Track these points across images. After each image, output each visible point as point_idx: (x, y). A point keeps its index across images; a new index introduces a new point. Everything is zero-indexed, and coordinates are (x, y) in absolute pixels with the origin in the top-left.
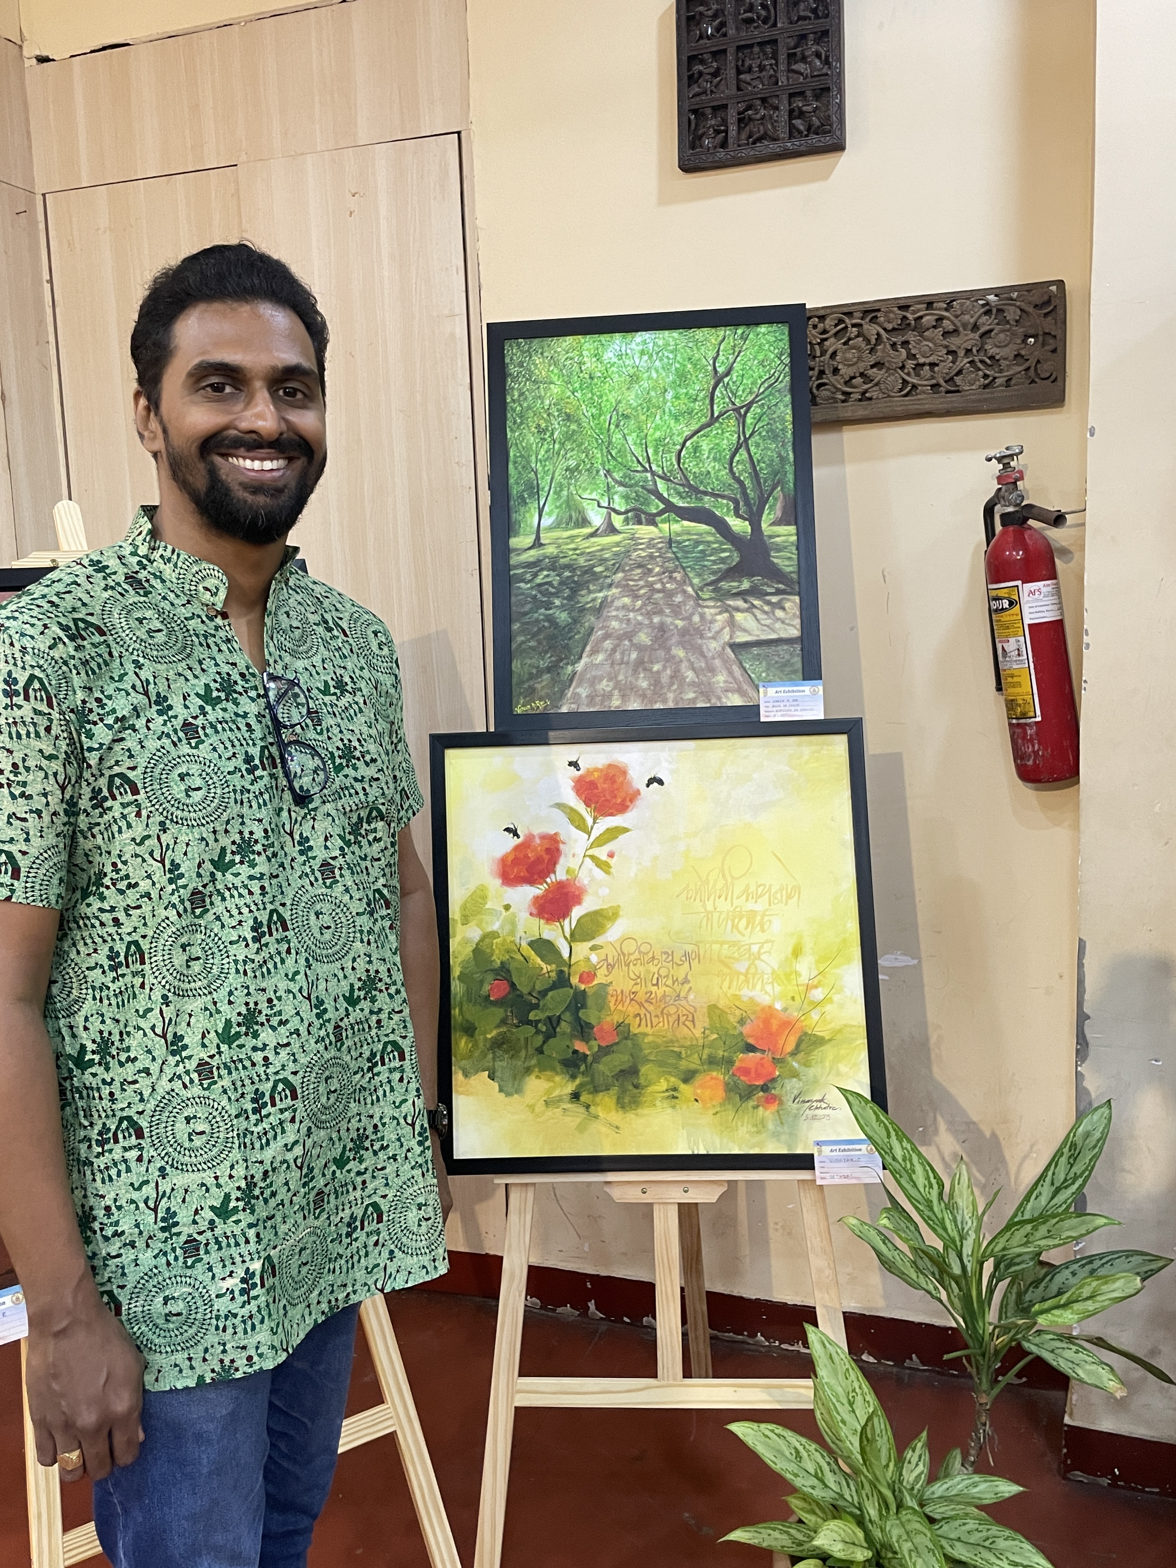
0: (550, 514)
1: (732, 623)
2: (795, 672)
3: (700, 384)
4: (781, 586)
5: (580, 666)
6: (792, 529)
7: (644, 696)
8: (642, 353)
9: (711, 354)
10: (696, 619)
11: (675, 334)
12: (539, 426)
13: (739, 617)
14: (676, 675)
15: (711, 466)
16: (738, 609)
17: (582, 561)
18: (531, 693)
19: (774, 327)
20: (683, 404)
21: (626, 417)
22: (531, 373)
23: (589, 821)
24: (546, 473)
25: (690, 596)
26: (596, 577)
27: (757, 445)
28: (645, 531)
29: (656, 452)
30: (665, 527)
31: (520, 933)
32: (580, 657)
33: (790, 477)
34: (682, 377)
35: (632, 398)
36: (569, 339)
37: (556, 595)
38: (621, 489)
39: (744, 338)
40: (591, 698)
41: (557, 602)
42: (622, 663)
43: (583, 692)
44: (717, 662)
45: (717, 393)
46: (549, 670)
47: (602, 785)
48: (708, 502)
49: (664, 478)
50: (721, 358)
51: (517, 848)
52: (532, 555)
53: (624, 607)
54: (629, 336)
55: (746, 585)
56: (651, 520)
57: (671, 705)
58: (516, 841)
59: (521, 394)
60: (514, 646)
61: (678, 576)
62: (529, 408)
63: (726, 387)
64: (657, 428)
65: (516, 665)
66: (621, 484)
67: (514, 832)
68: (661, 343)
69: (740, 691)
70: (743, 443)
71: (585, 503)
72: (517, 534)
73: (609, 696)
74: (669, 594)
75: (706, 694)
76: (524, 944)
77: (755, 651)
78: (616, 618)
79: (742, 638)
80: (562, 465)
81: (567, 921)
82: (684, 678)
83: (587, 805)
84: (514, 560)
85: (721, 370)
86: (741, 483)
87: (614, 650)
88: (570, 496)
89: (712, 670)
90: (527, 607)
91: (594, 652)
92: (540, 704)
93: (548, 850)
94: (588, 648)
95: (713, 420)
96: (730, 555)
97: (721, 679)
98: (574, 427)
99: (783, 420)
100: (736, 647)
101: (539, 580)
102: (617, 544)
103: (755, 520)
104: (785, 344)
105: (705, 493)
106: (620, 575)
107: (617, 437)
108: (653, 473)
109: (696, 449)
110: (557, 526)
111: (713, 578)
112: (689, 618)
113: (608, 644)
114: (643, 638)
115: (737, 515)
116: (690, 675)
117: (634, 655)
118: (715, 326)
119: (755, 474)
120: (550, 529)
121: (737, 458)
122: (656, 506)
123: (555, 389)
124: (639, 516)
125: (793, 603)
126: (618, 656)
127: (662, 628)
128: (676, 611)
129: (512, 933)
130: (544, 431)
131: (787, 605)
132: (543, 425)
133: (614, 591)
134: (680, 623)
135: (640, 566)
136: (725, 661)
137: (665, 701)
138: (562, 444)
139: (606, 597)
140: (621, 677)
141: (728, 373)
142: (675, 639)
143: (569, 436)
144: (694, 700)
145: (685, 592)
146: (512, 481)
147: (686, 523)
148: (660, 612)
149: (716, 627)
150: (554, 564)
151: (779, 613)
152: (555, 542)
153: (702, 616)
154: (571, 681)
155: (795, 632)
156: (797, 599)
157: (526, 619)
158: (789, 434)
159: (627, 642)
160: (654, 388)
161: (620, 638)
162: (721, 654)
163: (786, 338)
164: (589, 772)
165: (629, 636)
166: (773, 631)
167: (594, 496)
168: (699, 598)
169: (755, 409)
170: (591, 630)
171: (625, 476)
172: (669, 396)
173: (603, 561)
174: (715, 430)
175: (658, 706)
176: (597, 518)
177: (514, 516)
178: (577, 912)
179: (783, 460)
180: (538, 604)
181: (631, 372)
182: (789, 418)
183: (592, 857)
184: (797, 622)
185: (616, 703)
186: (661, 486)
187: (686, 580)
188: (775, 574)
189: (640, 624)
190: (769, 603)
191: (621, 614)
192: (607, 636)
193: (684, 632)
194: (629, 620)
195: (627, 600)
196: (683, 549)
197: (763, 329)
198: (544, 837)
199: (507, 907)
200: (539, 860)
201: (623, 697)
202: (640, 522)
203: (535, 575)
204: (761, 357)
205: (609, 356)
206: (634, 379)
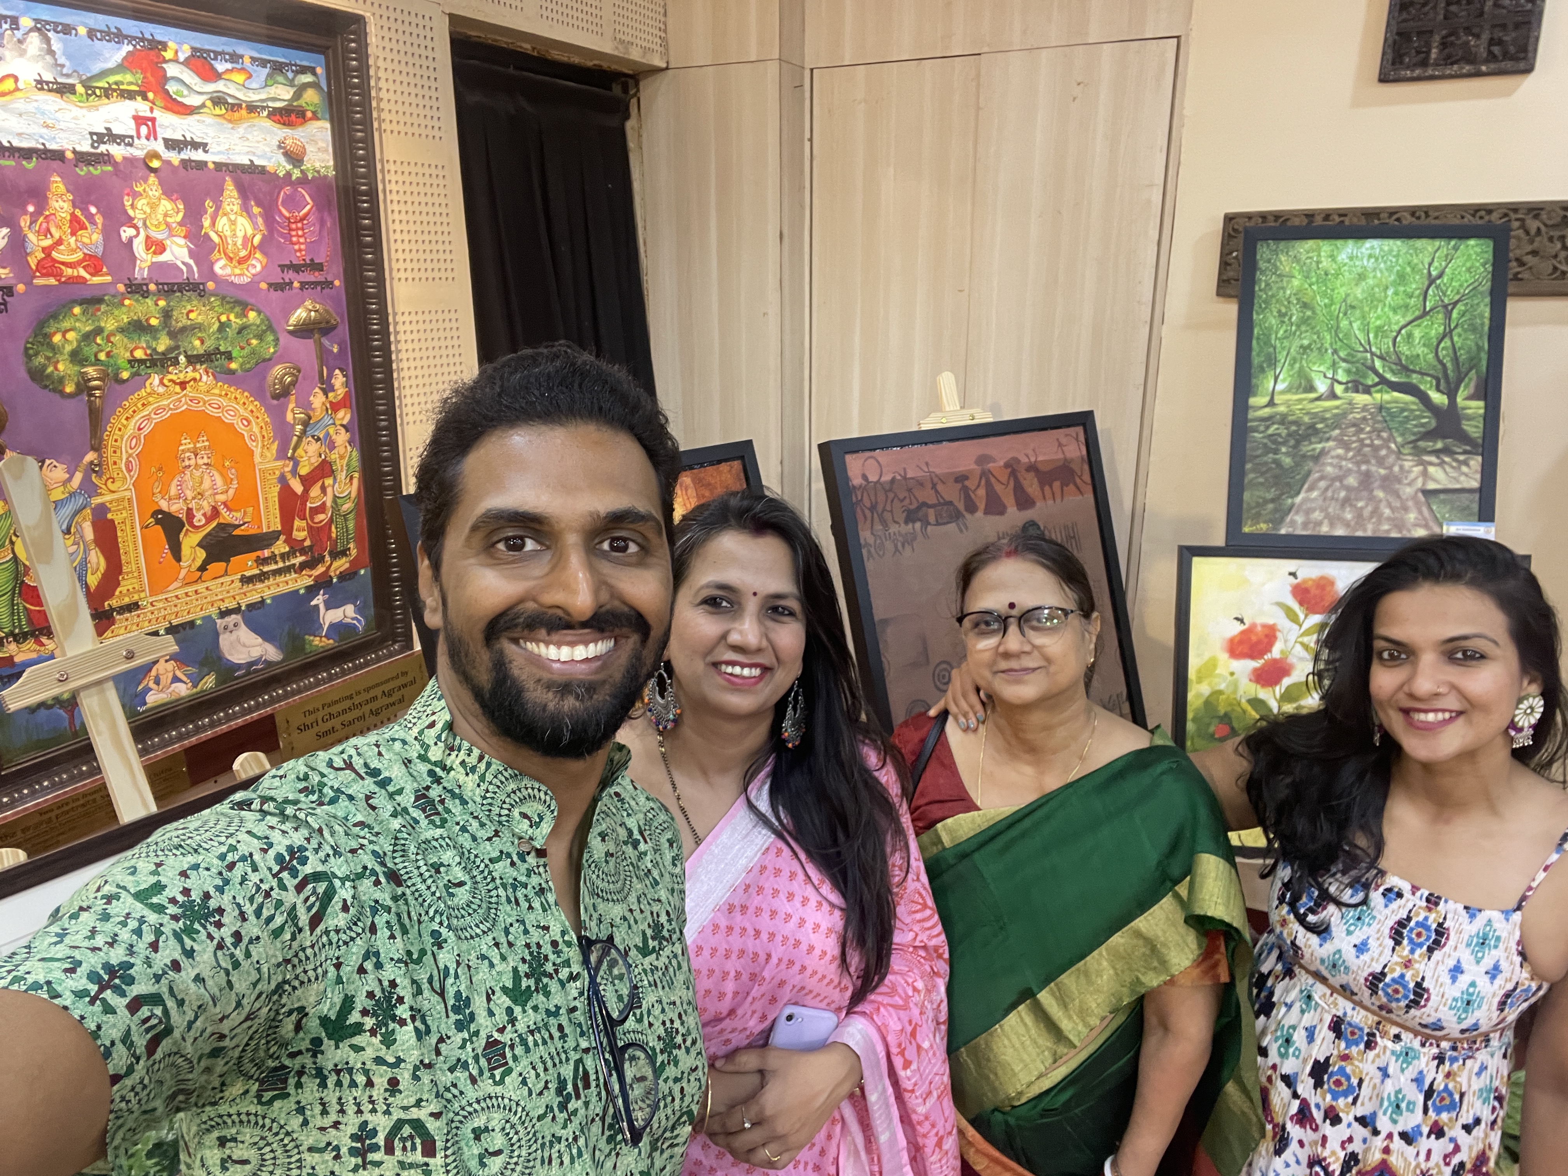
0: (1284, 380)
1: (1425, 474)
2: (1471, 514)
3: (1415, 285)
4: (1468, 448)
5: (1298, 500)
6: (1481, 404)
7: (1347, 525)
8: (1370, 256)
9: (1427, 260)
10: (1396, 469)
11: (1399, 242)
12: (1279, 311)
13: (1431, 469)
14: (1376, 512)
15: (1420, 350)
16: (1431, 464)
17: (1306, 419)
18: (1257, 518)
19: (1482, 241)
20: (1400, 300)
21: (1353, 307)
22: (1277, 268)
23: (1302, 616)
24: (1283, 348)
25: (1393, 452)
26: (1316, 432)
27: (1460, 335)
28: (1361, 399)
29: (1376, 337)
30: (1378, 396)
31: (1241, 692)
32: (1298, 493)
33: (1484, 363)
34: (1402, 278)
35: (1359, 292)
36: (1310, 244)
37: (1284, 443)
38: (1344, 365)
39: (1456, 249)
40: (1305, 525)
41: (1284, 450)
42: (1332, 498)
43: (1299, 519)
44: (1410, 503)
45: (1430, 292)
46: (1273, 501)
47: (1313, 591)
48: (1415, 378)
49: (1381, 358)
50: (1436, 264)
51: (1243, 632)
52: (1267, 411)
53: (1338, 457)
54: (1360, 242)
55: (1439, 445)
56: (1367, 390)
57: (1369, 533)
58: (1242, 628)
59: (1267, 285)
60: (1246, 481)
61: (1384, 435)
62: (1273, 296)
63: (1437, 287)
64: (1378, 318)
65: (1247, 496)
66: (1344, 360)
67: (1241, 620)
68: (1386, 248)
69: (1426, 526)
70: (1448, 333)
71: (1313, 375)
72: (1255, 395)
73: (1319, 524)
74: (1376, 449)
75: (1399, 527)
76: (1243, 701)
77: (1442, 496)
78: (1331, 464)
79: (1432, 486)
80: (1296, 343)
81: (1277, 688)
82: (1382, 514)
83: (1301, 604)
84: (1251, 414)
85: (1434, 273)
86: (1444, 365)
87: (1326, 489)
88: (1301, 368)
89: (1406, 509)
90: (1259, 452)
91: (1311, 489)
92: (1263, 527)
93: (1267, 636)
94: (1306, 486)
95: (1425, 314)
96: (1428, 420)
97: (1412, 516)
98: (1309, 313)
99: (1482, 316)
100: (1427, 493)
101: (1271, 431)
102: (1337, 407)
103: (1452, 395)
104: (1489, 256)
105: (1414, 371)
106: (1337, 432)
107: (1344, 323)
108: (1373, 354)
109: (1410, 335)
110: (1288, 390)
111: (1413, 438)
112: (1390, 468)
113: (1322, 484)
114: (1352, 481)
115: (1438, 389)
116: (1387, 512)
117: (1343, 494)
118: (1433, 237)
119: (1456, 359)
120: (1283, 392)
121: (1442, 345)
122: (1372, 379)
123: (1296, 283)
124: (1357, 386)
125: (1476, 462)
126: (1329, 494)
127: (1367, 475)
128: (1381, 462)
129: (1235, 691)
130: (1285, 315)
131: (1472, 463)
132: (1283, 310)
133: (1331, 444)
134: (1382, 472)
135: (1354, 425)
136: (1417, 503)
137: (1365, 530)
138: (1298, 326)
139: (1323, 449)
140: (1330, 510)
141: (1440, 275)
142: (1377, 484)
143: (1304, 321)
144: (1388, 531)
145: (1389, 448)
146: (1254, 353)
147: (1396, 394)
148: (1367, 462)
149: (1412, 476)
150: (1283, 420)
151: (1464, 469)
152: (1287, 403)
153: (1401, 467)
154: (1290, 510)
155: (1475, 484)
156: (1480, 458)
157: (1257, 461)
158: (1486, 328)
159: (1338, 484)
160: (1378, 286)
161: (1333, 480)
162: (1414, 498)
163: (1491, 249)
164: (1305, 581)
165: (1340, 479)
166: (1458, 481)
167: (1322, 368)
168: (1400, 452)
169: (1460, 307)
170: (1309, 473)
171: (1349, 354)
172: (1390, 292)
173: (1324, 420)
174: (1425, 322)
175: (1359, 533)
176: (1322, 387)
177: (1254, 381)
178: (1286, 682)
179: (1479, 348)
180: (1267, 450)
181: (1360, 270)
182: (1487, 314)
183: (1302, 644)
184: (1478, 476)
185: (1325, 530)
186: (1378, 364)
187: (1391, 438)
188: (1463, 438)
189: (1349, 471)
190: (1456, 460)
191: (1335, 461)
192: (1322, 478)
193: (1385, 479)
194: (1341, 467)
195: (1340, 451)
196: (1390, 414)
197: (1472, 242)
198: (1265, 626)
199: (1232, 674)
200: (1259, 642)
201: (1332, 525)
202: (1357, 391)
203: (1267, 428)
204: (1468, 264)
205: (1342, 257)
206: (1362, 277)
